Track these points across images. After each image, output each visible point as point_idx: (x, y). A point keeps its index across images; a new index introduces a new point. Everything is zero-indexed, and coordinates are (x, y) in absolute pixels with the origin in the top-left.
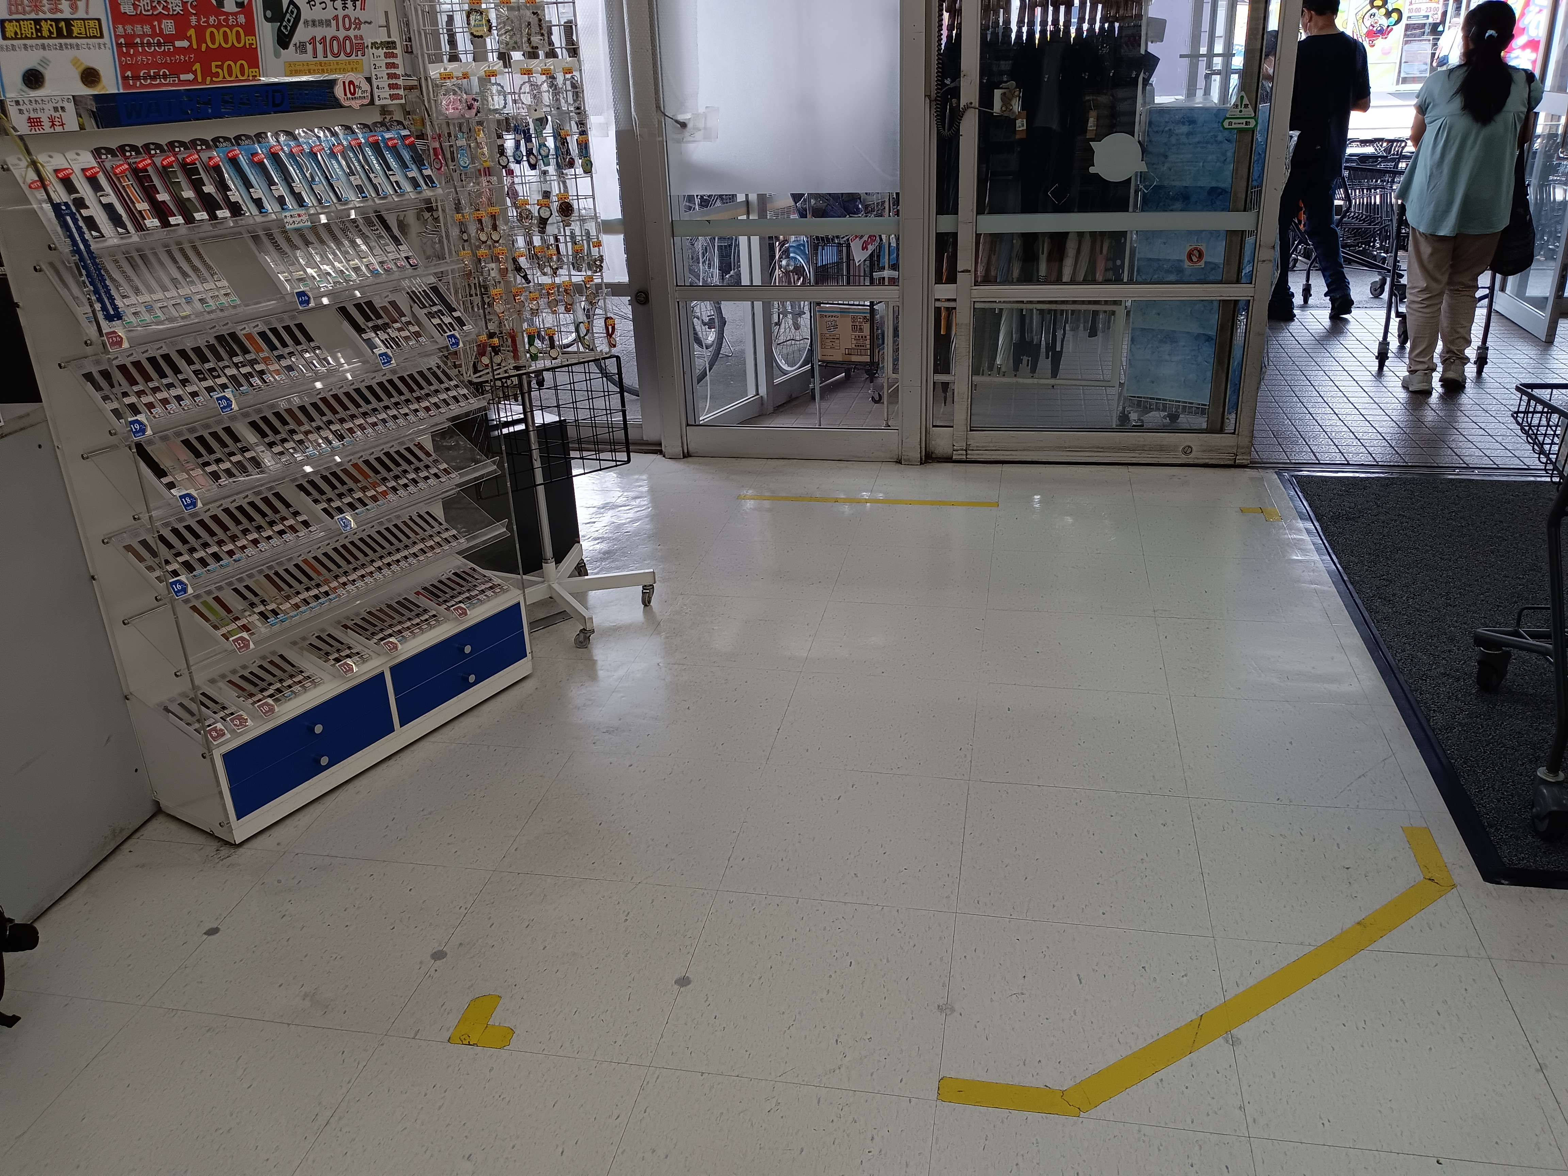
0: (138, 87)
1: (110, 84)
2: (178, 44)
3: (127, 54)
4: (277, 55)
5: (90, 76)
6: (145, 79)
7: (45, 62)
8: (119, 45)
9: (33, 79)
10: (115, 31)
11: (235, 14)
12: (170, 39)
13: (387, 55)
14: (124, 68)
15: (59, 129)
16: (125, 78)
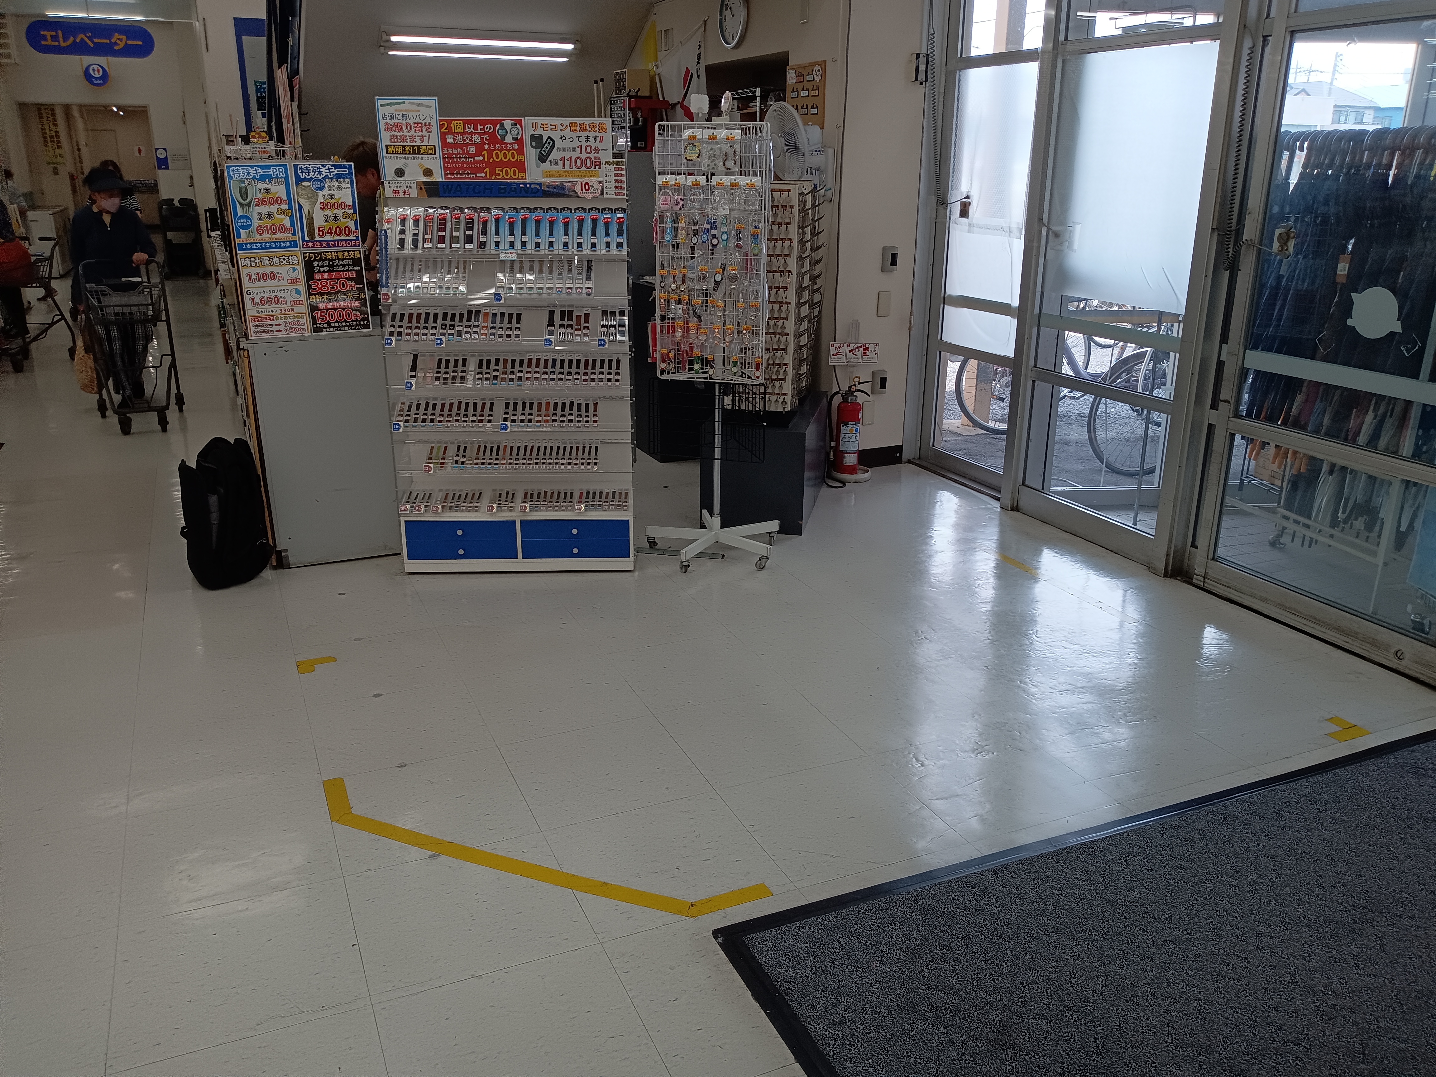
0: (453, 179)
1: (438, 176)
2: (476, 158)
3: (448, 163)
4: (538, 166)
5: (428, 172)
6: (457, 175)
7: (406, 165)
8: (444, 158)
9: (400, 173)
10: (443, 152)
11: (512, 144)
12: (473, 156)
13: (615, 169)
14: (446, 169)
15: (407, 196)
16: (446, 174)
